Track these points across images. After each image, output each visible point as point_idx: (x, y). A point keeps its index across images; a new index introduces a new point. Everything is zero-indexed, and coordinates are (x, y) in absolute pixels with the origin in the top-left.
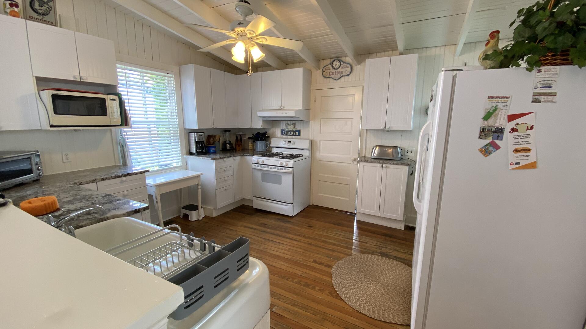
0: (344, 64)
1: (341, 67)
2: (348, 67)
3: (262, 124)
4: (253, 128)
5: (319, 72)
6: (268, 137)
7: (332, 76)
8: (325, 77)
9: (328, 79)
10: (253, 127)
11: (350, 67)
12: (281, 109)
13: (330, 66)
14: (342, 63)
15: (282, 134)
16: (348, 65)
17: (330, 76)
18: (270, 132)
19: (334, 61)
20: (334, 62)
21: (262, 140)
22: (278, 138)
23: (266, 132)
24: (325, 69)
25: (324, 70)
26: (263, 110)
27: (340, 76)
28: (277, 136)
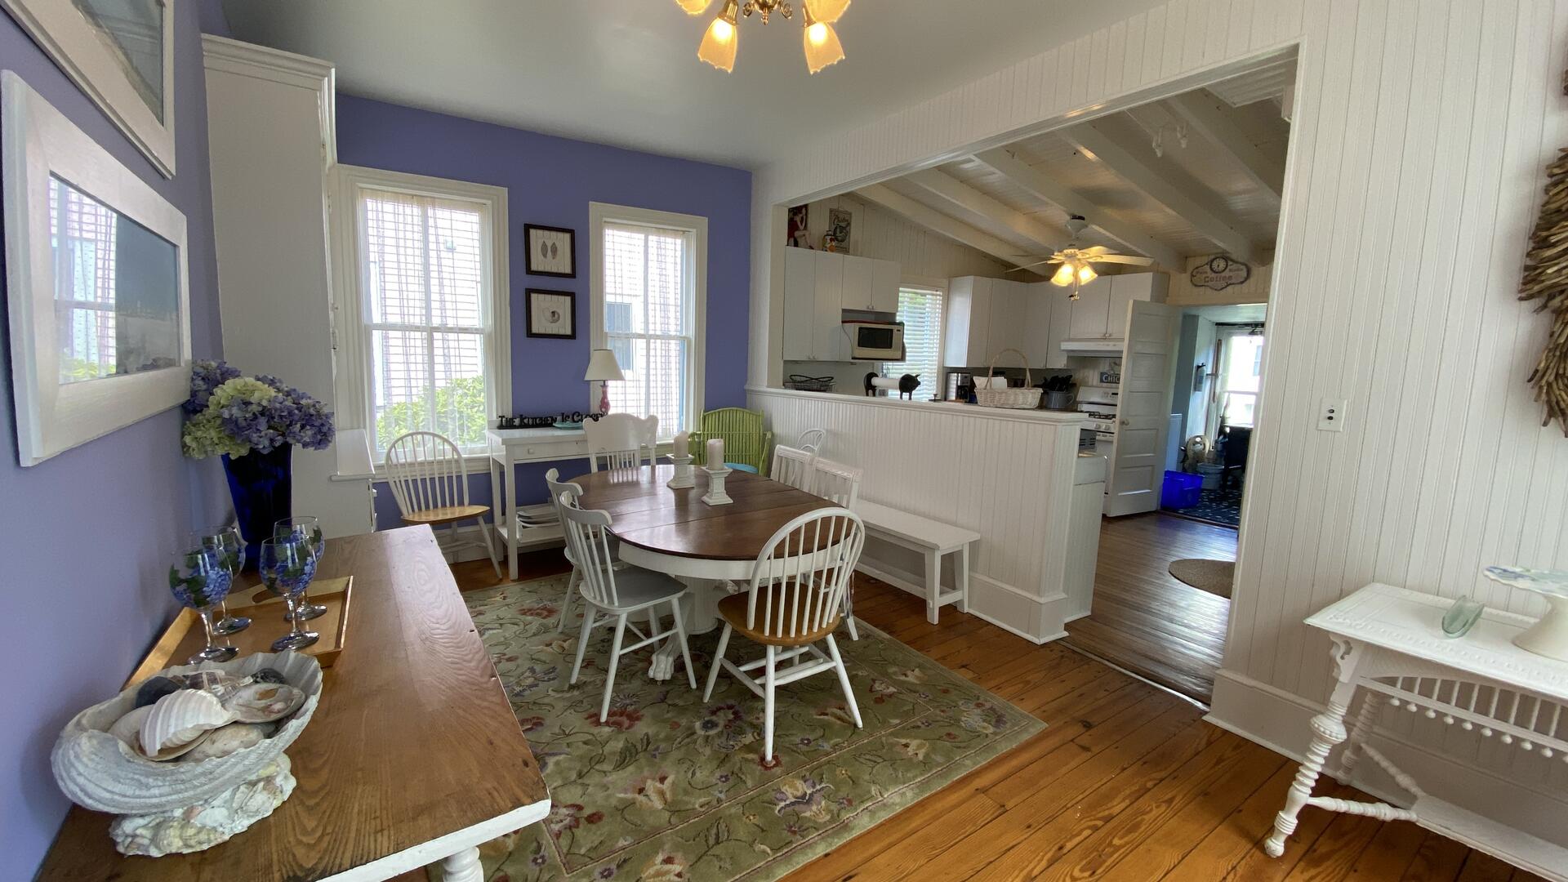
0: (1235, 265)
1: (1227, 270)
2: (1242, 270)
3: (1065, 362)
4: (1047, 369)
5: (1185, 278)
6: (1074, 385)
7: (1210, 284)
8: (1196, 286)
9: (1202, 289)
10: (1048, 367)
11: (1245, 270)
12: (1104, 338)
13: (1208, 267)
14: (1230, 263)
15: (1102, 381)
16: (1242, 267)
17: (1206, 284)
18: (1078, 376)
19: (1214, 259)
20: (1215, 262)
21: (1060, 390)
22: (1092, 386)
23: (1071, 376)
24: (1197, 273)
25: (1194, 274)
26: (1070, 340)
27: (1224, 285)
28: (1090, 384)
